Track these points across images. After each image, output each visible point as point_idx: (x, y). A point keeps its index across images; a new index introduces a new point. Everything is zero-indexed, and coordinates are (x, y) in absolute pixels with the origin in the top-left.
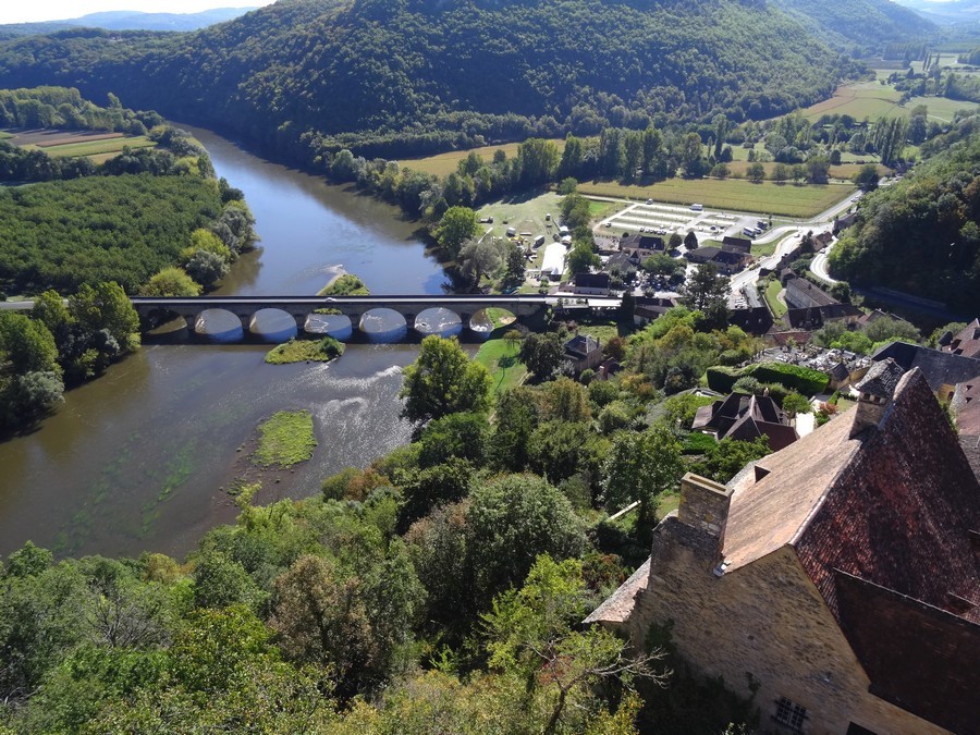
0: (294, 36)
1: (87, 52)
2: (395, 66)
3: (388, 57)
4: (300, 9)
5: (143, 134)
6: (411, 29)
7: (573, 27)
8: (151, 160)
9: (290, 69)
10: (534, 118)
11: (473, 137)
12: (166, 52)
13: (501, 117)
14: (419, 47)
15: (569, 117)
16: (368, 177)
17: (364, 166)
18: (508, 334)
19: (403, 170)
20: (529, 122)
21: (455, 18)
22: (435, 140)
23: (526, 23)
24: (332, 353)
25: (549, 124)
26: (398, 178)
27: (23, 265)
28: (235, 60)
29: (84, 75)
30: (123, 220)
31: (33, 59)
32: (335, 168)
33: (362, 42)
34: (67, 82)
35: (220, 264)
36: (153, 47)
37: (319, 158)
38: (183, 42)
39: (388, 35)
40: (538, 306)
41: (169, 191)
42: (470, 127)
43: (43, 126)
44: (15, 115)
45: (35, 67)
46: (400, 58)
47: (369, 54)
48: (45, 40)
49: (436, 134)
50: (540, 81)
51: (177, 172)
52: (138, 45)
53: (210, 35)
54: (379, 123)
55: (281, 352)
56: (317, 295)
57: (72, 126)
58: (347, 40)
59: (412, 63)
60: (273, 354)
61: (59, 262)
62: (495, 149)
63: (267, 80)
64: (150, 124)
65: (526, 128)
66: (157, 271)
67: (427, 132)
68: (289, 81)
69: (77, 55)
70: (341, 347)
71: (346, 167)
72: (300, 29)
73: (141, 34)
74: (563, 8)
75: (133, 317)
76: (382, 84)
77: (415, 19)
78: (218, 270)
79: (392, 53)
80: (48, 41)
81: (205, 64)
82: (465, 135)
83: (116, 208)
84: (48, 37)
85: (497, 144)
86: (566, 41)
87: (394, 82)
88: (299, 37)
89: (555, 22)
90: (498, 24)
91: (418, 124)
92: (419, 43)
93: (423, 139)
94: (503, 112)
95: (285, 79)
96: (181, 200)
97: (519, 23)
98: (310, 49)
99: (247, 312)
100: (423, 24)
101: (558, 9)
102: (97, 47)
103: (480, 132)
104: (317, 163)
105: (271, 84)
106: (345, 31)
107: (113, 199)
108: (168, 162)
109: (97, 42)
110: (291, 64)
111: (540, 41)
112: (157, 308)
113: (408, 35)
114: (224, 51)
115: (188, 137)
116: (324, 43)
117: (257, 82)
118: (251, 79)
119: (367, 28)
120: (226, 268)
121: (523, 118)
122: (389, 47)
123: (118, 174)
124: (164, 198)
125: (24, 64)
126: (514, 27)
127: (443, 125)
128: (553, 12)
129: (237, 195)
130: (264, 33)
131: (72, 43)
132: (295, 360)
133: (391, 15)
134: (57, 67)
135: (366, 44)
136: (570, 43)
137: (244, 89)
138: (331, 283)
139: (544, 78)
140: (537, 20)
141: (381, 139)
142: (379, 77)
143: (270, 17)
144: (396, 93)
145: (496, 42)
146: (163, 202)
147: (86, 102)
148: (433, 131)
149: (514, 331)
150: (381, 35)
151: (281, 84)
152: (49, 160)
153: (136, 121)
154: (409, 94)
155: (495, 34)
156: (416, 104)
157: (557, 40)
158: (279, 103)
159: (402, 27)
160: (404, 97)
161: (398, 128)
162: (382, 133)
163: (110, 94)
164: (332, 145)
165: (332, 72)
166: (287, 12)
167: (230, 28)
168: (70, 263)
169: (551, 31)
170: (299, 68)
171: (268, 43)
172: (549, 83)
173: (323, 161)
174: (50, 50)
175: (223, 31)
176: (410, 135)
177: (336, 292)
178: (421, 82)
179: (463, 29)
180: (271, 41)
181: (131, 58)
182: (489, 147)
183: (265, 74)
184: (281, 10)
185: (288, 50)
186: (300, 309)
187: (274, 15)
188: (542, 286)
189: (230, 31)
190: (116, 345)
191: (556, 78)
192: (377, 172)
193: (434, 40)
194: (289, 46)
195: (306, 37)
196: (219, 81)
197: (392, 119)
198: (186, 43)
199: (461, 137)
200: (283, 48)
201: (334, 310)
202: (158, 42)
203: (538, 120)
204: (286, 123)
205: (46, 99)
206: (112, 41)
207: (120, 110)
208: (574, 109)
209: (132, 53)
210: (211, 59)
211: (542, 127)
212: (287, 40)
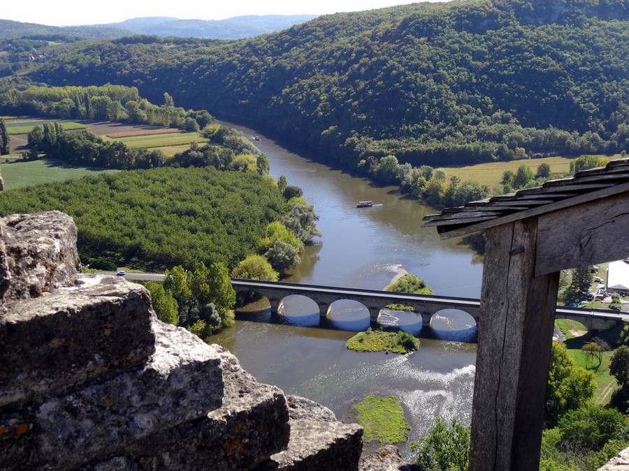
0: (339, 48)
1: (145, 56)
2: (439, 79)
3: (433, 72)
4: (343, 23)
5: (196, 131)
6: (456, 46)
7: (619, 46)
8: (215, 157)
9: (335, 79)
10: (576, 133)
11: (514, 149)
12: (215, 58)
13: (543, 132)
14: (463, 63)
15: (615, 134)
16: (413, 182)
17: (410, 173)
18: (587, 346)
19: (449, 178)
20: (572, 137)
21: (499, 36)
22: (477, 150)
23: (571, 42)
24: (409, 346)
25: (594, 140)
26: (445, 185)
27: (129, 242)
28: (279, 67)
29: (142, 76)
30: (203, 209)
31: (100, 60)
32: (380, 172)
33: (408, 57)
34: (127, 81)
35: (294, 255)
36: (204, 53)
37: (363, 161)
38: (231, 50)
39: (434, 51)
40: (613, 323)
41: (236, 185)
42: (511, 139)
43: (109, 120)
44: (87, 108)
45: (101, 67)
46: (445, 72)
47: (415, 68)
48: (111, 44)
49: (477, 144)
50: (584, 98)
51: (236, 167)
52: (190, 51)
53: (258, 45)
54: (422, 131)
55: (361, 341)
56: (384, 290)
57: (134, 121)
58: (394, 54)
59: (455, 76)
60: (353, 341)
61: (159, 241)
62: (539, 162)
63: (311, 87)
64: (203, 123)
65: (569, 143)
66: (242, 258)
67: (468, 143)
68: (335, 89)
69: (136, 58)
70: (417, 342)
71: (390, 171)
72: (343, 41)
73: (190, 41)
74: (609, 28)
75: (231, 296)
76: (426, 96)
77: (461, 37)
78: (292, 260)
79: (437, 67)
80: (114, 46)
81: (250, 71)
82: (506, 147)
83: (194, 197)
84: (113, 42)
85: (538, 157)
86: (612, 59)
87: (438, 95)
88: (345, 50)
89: (601, 42)
90: (542, 43)
91: (459, 134)
92: (463, 59)
93: (464, 149)
94: (545, 127)
95: (330, 88)
96: (248, 194)
97: (563, 42)
98: (356, 61)
99: (326, 301)
100: (468, 42)
101: (604, 29)
102: (154, 52)
103: (521, 145)
104: (362, 166)
105: (316, 91)
106: (392, 46)
107: (189, 189)
108: (229, 158)
109: (154, 47)
110: (336, 74)
111: (585, 60)
112: (247, 289)
113: (453, 51)
114: (269, 59)
115: (240, 135)
116: (370, 57)
117: (301, 88)
118: (296, 86)
119: (414, 44)
120: (298, 259)
121: (566, 133)
122: (434, 62)
123: (186, 166)
124: (233, 191)
125: (92, 65)
126: (558, 45)
127: (482, 136)
128: (598, 31)
129: (297, 192)
130: (308, 45)
131: (134, 49)
132: (376, 349)
133: (437, 33)
134: (118, 68)
135: (412, 59)
136: (617, 62)
137: (288, 94)
138: (395, 281)
139: (589, 95)
140: (583, 39)
141: (424, 147)
142: (423, 90)
143: (315, 31)
144: (440, 105)
145: (539, 59)
146: (234, 195)
147: (143, 100)
148: (473, 141)
149: (593, 343)
150: (427, 50)
151: (326, 92)
152: (127, 151)
153: (190, 119)
154: (452, 106)
155: (538, 52)
156: (458, 115)
157: (603, 59)
158: (324, 109)
159: (447, 44)
160: (447, 108)
161: (440, 137)
162: (425, 141)
163: (166, 94)
164: (376, 150)
165: (379, 83)
166: (330, 27)
167: (276, 39)
168: (169, 243)
169: (597, 50)
170: (344, 78)
171: (312, 53)
172: (593, 101)
173: (368, 164)
174: (115, 54)
175: (269, 42)
176: (452, 145)
177: (400, 290)
178: (463, 95)
179: (507, 47)
180: (315, 52)
181: (183, 63)
182: (530, 160)
183: (310, 81)
184: (324, 25)
185: (333, 61)
186: (374, 302)
187: (318, 29)
188: (614, 302)
189: (277, 42)
190: (219, 319)
191: (602, 95)
192: (424, 179)
193: (478, 56)
194: (334, 58)
195: (352, 50)
196: (263, 86)
197: (434, 128)
198: (235, 51)
199: (501, 149)
200: (328, 59)
201: (402, 307)
202: (207, 49)
203: (581, 135)
204: (332, 128)
205: (112, 95)
206: (166, 47)
207: (172, 108)
208: (620, 126)
209: (185, 58)
210: (256, 66)
211: (586, 143)
212: (332, 52)
